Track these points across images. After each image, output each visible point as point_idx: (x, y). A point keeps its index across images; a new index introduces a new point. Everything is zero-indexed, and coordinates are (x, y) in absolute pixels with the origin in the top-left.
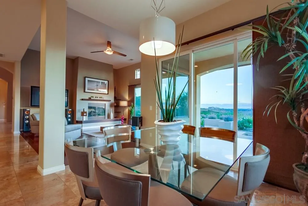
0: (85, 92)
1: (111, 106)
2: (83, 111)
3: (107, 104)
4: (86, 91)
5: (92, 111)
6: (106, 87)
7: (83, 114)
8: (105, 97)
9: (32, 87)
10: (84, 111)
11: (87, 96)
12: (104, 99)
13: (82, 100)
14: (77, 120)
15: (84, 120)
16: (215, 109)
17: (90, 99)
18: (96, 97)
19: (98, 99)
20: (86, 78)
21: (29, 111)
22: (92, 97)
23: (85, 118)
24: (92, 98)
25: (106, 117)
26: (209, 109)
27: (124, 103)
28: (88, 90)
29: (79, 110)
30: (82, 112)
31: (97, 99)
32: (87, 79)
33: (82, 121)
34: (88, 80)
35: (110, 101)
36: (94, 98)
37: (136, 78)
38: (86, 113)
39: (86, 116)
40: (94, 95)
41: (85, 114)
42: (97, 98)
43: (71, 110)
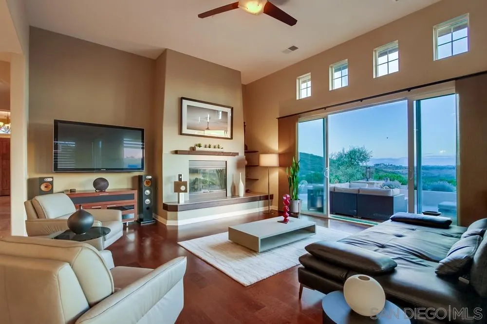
0: (181, 133)
1: (239, 165)
2: (177, 180)
3: (231, 161)
4: (184, 132)
5: (197, 179)
6: (227, 122)
7: (178, 187)
8: (227, 146)
9: (56, 122)
10: (180, 180)
11: (185, 144)
12: (225, 150)
13: (176, 152)
14: (163, 202)
15: (182, 202)
16: (386, 166)
17: (193, 151)
18: (206, 147)
19: (212, 149)
20: (184, 101)
21: (51, 183)
22: (196, 145)
23: (184, 198)
24: (198, 149)
25: (229, 194)
26: (377, 168)
27: (269, 160)
28: (188, 128)
29: (169, 178)
30: (175, 183)
31: (208, 149)
32: (185, 103)
33: (177, 206)
34: (188, 106)
35: (237, 154)
36: (202, 149)
37: (297, 99)
38: (185, 184)
39: (185, 191)
40: (203, 142)
41: (183, 188)
42: (209, 147)
43: (150, 177)
